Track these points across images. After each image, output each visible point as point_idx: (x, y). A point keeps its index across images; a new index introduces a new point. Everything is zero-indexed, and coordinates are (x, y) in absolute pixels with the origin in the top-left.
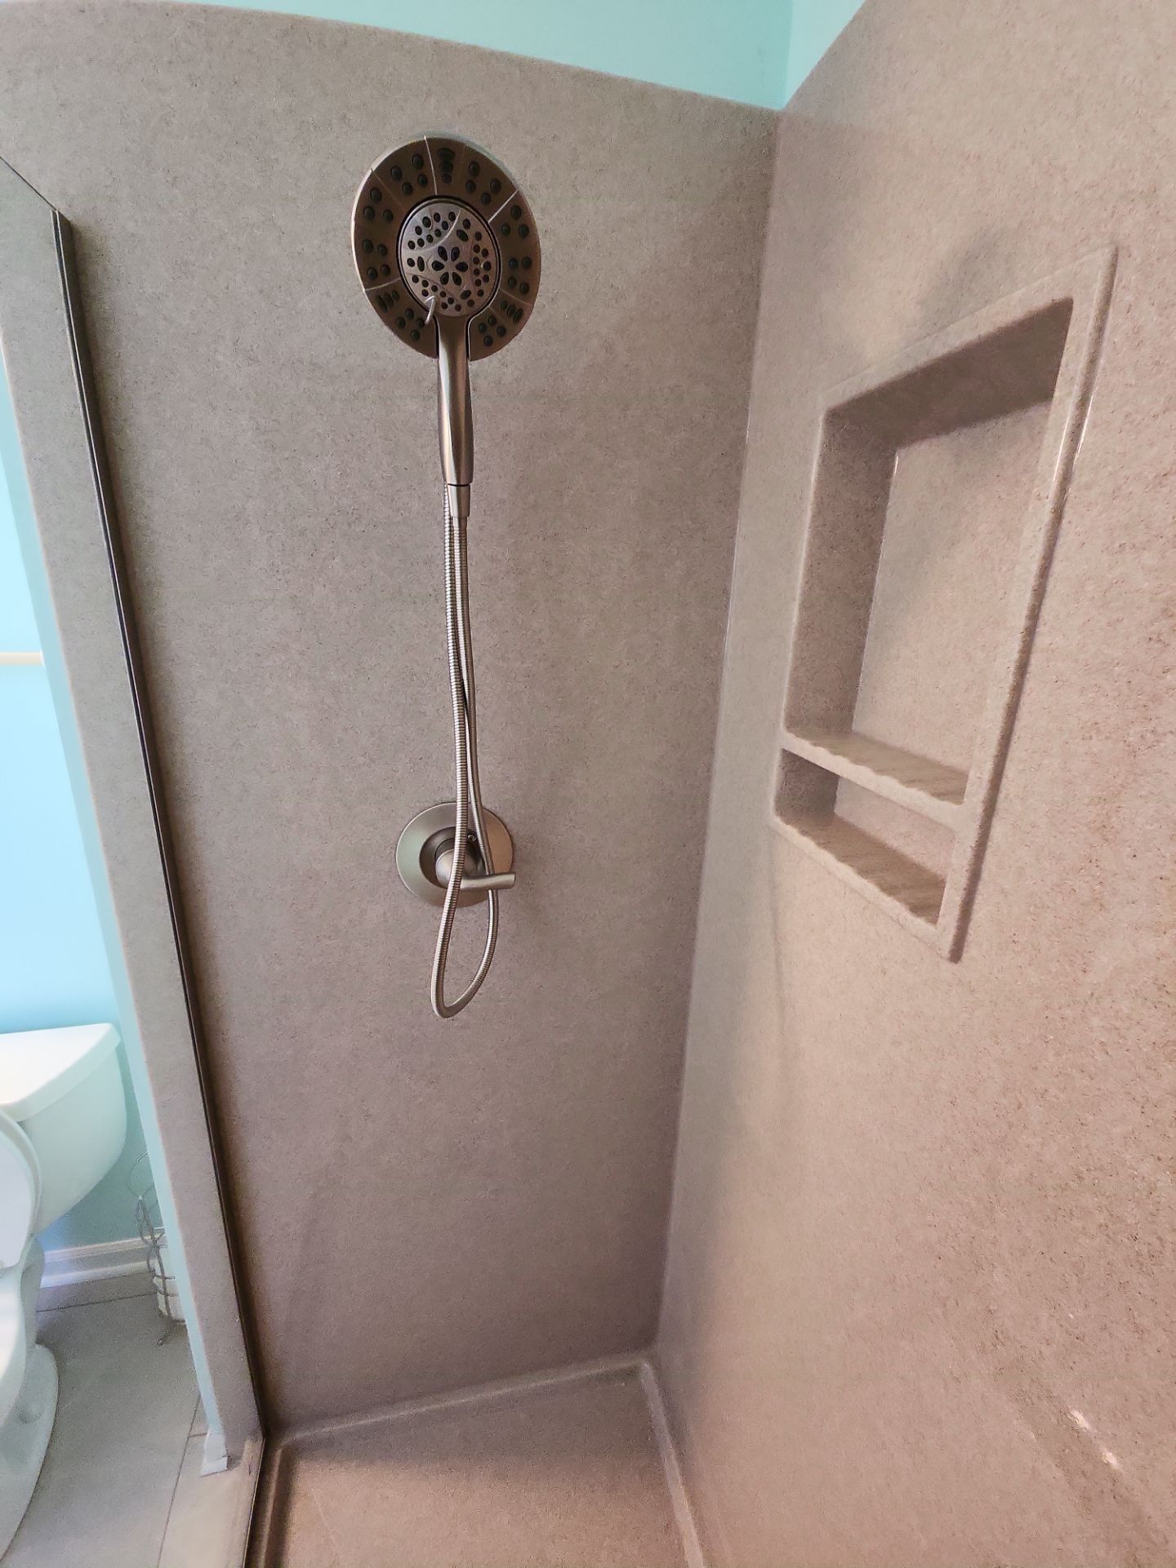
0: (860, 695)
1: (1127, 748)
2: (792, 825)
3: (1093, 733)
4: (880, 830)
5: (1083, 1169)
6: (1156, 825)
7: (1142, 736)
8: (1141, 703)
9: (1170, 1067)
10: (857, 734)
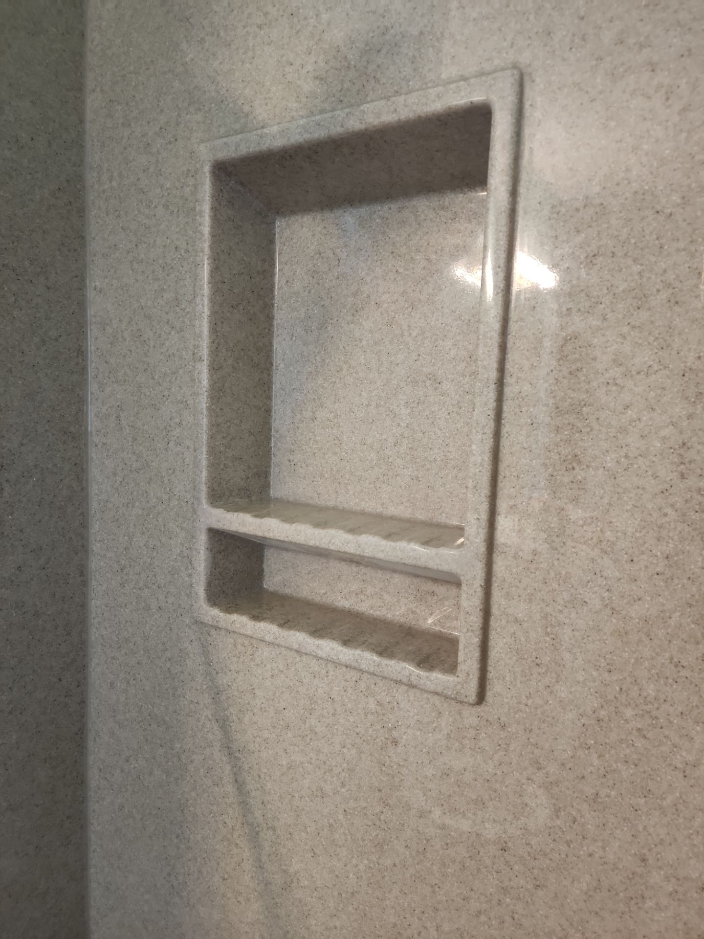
0: (274, 460)
1: (607, 472)
2: (237, 614)
3: (575, 465)
4: (325, 594)
5: (645, 851)
6: (644, 531)
7: (617, 462)
8: (611, 435)
9: (698, 728)
10: (277, 500)
